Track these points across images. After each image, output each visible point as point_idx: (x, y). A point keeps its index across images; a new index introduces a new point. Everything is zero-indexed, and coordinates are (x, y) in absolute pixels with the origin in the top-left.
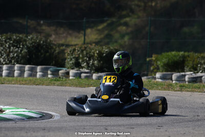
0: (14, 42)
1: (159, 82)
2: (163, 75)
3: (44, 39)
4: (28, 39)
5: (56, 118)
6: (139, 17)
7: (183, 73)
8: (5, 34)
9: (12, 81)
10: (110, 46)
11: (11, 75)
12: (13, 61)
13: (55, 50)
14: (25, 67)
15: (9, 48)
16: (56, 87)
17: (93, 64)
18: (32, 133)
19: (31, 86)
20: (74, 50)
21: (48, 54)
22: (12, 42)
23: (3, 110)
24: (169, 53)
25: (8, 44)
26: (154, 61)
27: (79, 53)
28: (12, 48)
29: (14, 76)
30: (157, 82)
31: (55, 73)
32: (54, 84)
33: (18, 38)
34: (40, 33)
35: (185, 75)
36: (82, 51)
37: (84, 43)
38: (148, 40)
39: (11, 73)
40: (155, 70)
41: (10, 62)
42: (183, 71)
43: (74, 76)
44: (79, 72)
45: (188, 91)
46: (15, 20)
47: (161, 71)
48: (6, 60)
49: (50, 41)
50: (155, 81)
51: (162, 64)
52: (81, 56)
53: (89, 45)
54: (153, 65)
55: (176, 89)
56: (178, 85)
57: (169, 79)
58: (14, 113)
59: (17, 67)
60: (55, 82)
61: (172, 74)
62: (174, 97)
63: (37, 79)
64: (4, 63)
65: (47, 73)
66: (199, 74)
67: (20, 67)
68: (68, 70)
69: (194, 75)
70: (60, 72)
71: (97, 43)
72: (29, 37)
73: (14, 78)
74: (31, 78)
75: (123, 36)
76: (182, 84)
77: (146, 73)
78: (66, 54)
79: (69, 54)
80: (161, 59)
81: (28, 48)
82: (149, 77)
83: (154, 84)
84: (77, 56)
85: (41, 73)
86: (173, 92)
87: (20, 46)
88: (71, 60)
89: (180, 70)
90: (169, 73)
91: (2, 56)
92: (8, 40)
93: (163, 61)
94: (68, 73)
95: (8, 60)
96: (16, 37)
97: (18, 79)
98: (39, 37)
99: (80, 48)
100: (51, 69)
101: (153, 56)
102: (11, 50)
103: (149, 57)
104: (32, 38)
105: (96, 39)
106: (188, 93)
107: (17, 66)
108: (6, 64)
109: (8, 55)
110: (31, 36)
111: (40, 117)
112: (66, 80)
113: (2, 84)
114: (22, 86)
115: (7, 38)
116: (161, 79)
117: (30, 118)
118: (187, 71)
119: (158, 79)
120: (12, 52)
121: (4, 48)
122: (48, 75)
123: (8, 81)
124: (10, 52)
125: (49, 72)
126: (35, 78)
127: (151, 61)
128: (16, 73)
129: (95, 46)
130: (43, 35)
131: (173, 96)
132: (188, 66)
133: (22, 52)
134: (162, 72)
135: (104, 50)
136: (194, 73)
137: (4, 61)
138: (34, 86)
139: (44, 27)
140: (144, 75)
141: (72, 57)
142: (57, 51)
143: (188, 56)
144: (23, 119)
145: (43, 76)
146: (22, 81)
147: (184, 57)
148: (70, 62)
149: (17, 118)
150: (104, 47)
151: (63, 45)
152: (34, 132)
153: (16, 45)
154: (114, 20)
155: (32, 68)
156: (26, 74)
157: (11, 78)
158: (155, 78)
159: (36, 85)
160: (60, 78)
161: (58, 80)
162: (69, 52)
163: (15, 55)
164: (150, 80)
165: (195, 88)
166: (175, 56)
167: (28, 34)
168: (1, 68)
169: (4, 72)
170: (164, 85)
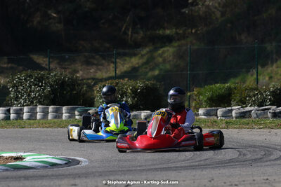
0: (35, 80)
2: (208, 111)
3: (69, 75)
4: (50, 77)
5: (83, 164)
7: (230, 108)
8: (24, 72)
9: (33, 124)
11: (33, 118)
12: (35, 102)
13: (82, 88)
14: (48, 108)
15: (30, 87)
17: (126, 101)
19: (56, 129)
22: (32, 80)
24: (213, 86)
25: (29, 82)
26: (196, 95)
28: (33, 87)
29: (36, 119)
33: (39, 76)
34: (65, 68)
35: (232, 110)
38: (189, 72)
39: (33, 115)
40: (198, 106)
42: (230, 105)
45: (235, 128)
47: (204, 106)
48: (27, 101)
49: (77, 77)
50: (198, 118)
51: (205, 99)
53: (121, 80)
54: (195, 100)
55: (221, 126)
56: (224, 122)
57: (213, 115)
61: (218, 109)
63: (62, 121)
65: (74, 114)
66: (248, 108)
67: (44, 108)
69: (242, 110)
70: (89, 112)
72: (52, 74)
73: (37, 121)
74: (56, 120)
76: (228, 120)
78: (95, 92)
79: (98, 92)
80: (204, 93)
81: (51, 86)
83: (197, 121)
85: (67, 114)
87: (42, 84)
89: (226, 105)
90: (214, 108)
91: (22, 96)
92: (28, 79)
93: (207, 95)
95: (29, 101)
97: (41, 122)
98: (64, 73)
100: (79, 109)
101: (195, 89)
102: (32, 89)
103: (190, 91)
104: (55, 75)
106: (235, 130)
107: (39, 108)
108: (26, 106)
109: (29, 95)
110: (54, 73)
111: (66, 163)
113: (23, 128)
114: (45, 129)
115: (27, 76)
116: (205, 115)
117: (54, 165)
118: (234, 106)
119: (201, 115)
120: (33, 92)
121: (24, 88)
122: (75, 116)
123: (30, 124)
124: (31, 92)
125: (76, 113)
126: (60, 120)
127: (191, 95)
128: (39, 116)
129: (128, 81)
130: (68, 71)
132: (235, 100)
133: (45, 91)
134: (206, 107)
135: (138, 85)
136: (242, 107)
137: (25, 102)
138: (59, 129)
142: (84, 89)
143: (235, 88)
144: (46, 167)
145: (70, 117)
146: (45, 123)
147: (230, 89)
148: (100, 100)
149: (39, 166)
150: (138, 82)
153: (37, 83)
155: (57, 108)
156: (50, 116)
157: (32, 121)
158: (198, 115)
159: (62, 128)
162: (98, 89)
163: (37, 94)
165: (243, 124)
166: (220, 88)
168: (22, 110)
169: (25, 116)
170: (208, 122)
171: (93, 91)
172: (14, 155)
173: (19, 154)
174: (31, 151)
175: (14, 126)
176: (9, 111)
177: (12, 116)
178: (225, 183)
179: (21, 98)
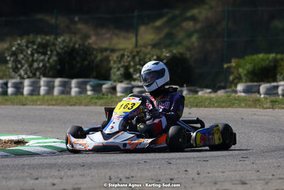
0: (38, 47)
1: (241, 97)
2: (248, 87)
3: (79, 42)
4: (57, 43)
6: (211, 8)
7: (275, 84)
8: (25, 36)
9: (37, 101)
10: (172, 49)
11: (36, 93)
12: (38, 74)
13: (96, 57)
14: (54, 82)
15: (33, 55)
16: (98, 107)
18: (67, 171)
19: (64, 108)
20: (123, 56)
21: (86, 63)
22: (35, 47)
23: (26, 140)
24: (255, 57)
25: (30, 49)
26: (234, 68)
27: (129, 59)
28: (36, 55)
29: (39, 94)
30: (238, 97)
31: (97, 89)
32: (96, 104)
33: (44, 41)
34: (75, 33)
35: (277, 87)
36: (134, 57)
37: (136, 46)
38: (226, 39)
39: (35, 90)
40: (236, 81)
41: (34, 75)
42: (275, 80)
43: (123, 92)
44: (130, 86)
45: (282, 108)
46: (39, 16)
47: (244, 80)
48: (29, 73)
49: (89, 44)
50: (236, 96)
51: (245, 72)
52: (132, 64)
53: (143, 49)
54: (233, 73)
55: (265, 106)
56: (268, 101)
57: (255, 92)
58: (41, 145)
59: (44, 81)
60: (97, 101)
61: (260, 85)
62: (263, 117)
63: (71, 98)
64: (25, 76)
65: (86, 88)
67: (48, 82)
68: (114, 84)
70: (104, 86)
71: (154, 46)
72: (60, 40)
73: (40, 97)
74: (63, 96)
75: (189, 35)
76: (273, 98)
77: (223, 84)
78: (112, 62)
79: (115, 62)
80: (244, 65)
81: (58, 54)
82: (228, 90)
83: (235, 99)
84: (126, 64)
85: (77, 90)
86: (262, 110)
87: (47, 51)
88: (119, 69)
89: (270, 80)
90: (255, 84)
91: (22, 66)
92: (30, 45)
93: (247, 67)
94: (114, 89)
95: (31, 72)
96: (42, 39)
97: (45, 98)
98: (74, 39)
99: (131, 52)
100: (91, 83)
101: (233, 60)
102: (35, 58)
103: (227, 63)
104: (64, 41)
105: (153, 40)
106: (282, 110)
108: (29, 77)
109: (31, 66)
110: (62, 38)
112: (112, 98)
113: (24, 105)
114: (51, 107)
115: (28, 42)
116: (244, 92)
118: (280, 81)
119: (240, 92)
120: (36, 61)
121: (25, 56)
122: (86, 91)
123: (32, 101)
124: (33, 61)
125: (88, 87)
126: (68, 96)
127: (229, 68)
128: (43, 90)
129: (152, 49)
130: (78, 36)
131: (262, 115)
132: (281, 74)
133: (51, 61)
134: (246, 82)
135: (164, 54)
137: (26, 73)
138: (68, 107)
139: (80, 26)
140: (220, 88)
141: (120, 66)
142: (99, 58)
143: (282, 60)
144: (54, 153)
145: (80, 93)
146: (51, 100)
147: (276, 61)
148: (117, 72)
149: (44, 152)
150: (164, 50)
151: (106, 50)
152: (69, 169)
153: (41, 50)
154: (177, 12)
155: (65, 82)
156: (56, 91)
157: (35, 97)
158: (236, 92)
159: (71, 105)
160: (103, 95)
161: (101, 98)
162: (115, 59)
163: (41, 65)
164: (229, 94)
166: (263, 60)
167: (57, 35)
168: (22, 83)
169: (26, 90)
170: (249, 100)
171: (110, 61)
172: (15, 138)
173: (20, 137)
174: (34, 133)
175: (13, 103)
176: (6, 84)
177: (10, 90)
178: (273, 175)
179: (21, 68)
